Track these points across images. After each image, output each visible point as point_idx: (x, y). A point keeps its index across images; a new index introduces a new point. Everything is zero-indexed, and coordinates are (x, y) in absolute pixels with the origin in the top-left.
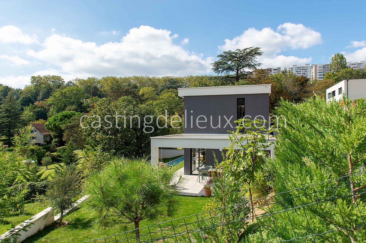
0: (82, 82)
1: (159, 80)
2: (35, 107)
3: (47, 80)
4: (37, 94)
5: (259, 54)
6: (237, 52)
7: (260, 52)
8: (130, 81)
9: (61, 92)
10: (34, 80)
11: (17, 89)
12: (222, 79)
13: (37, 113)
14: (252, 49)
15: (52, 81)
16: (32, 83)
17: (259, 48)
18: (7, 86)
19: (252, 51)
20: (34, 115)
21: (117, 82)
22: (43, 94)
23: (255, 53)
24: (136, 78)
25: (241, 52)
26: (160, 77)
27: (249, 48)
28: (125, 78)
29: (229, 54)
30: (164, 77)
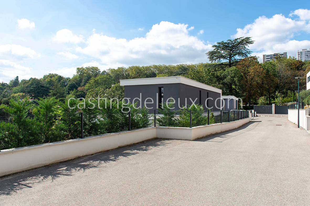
0: (113, 71)
1: (174, 67)
2: (77, 91)
3: (88, 71)
4: (80, 81)
5: (251, 43)
6: (228, 42)
7: (251, 41)
8: (151, 69)
9: (95, 80)
10: (79, 70)
11: (67, 78)
12: (215, 66)
13: (79, 96)
14: (242, 39)
15: (91, 71)
16: (78, 73)
17: (250, 38)
18: (60, 76)
19: (243, 40)
20: (76, 97)
21: (140, 70)
22: (85, 82)
23: (247, 42)
24: (156, 67)
25: (232, 42)
26: (175, 65)
27: (239, 39)
28: (146, 67)
29: (222, 44)
30: (179, 65)
